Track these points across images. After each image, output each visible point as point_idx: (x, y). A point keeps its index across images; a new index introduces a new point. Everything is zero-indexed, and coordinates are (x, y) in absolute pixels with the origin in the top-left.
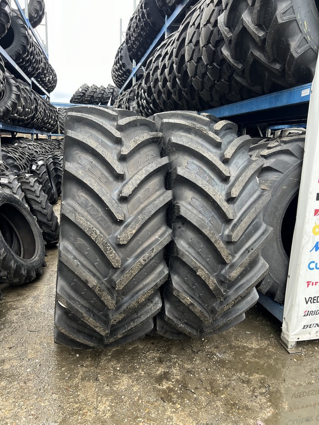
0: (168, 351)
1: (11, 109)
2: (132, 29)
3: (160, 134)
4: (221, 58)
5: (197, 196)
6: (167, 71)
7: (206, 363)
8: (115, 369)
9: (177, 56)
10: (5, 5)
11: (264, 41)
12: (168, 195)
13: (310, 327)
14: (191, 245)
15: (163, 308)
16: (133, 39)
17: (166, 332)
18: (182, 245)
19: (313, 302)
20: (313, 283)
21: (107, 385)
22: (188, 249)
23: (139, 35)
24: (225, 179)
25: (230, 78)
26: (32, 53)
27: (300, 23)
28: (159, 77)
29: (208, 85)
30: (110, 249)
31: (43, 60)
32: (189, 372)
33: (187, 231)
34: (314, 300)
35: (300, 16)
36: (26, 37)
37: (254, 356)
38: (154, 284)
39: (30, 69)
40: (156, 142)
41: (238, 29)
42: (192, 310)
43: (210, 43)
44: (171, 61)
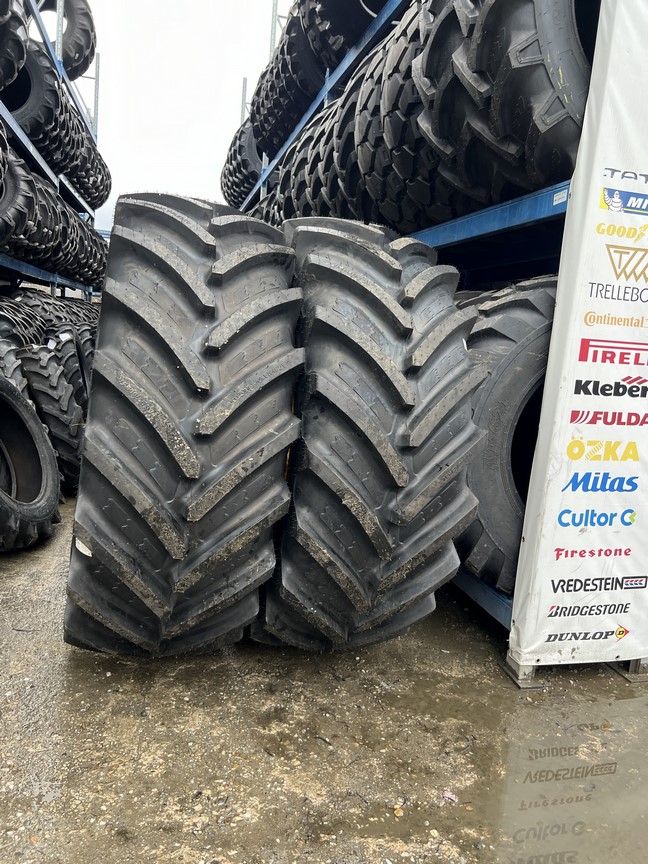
0: (288, 674)
1: (13, 224)
2: (263, 94)
3: (290, 251)
4: (416, 136)
5: (351, 361)
6: (321, 166)
7: (358, 697)
8: (180, 700)
9: (339, 137)
10: (17, 24)
11: (488, 100)
12: (298, 356)
13: (560, 639)
14: (334, 450)
15: (277, 571)
16: (264, 111)
17: (283, 629)
18: (318, 449)
19: (568, 591)
20: (567, 552)
21: (163, 724)
22: (328, 457)
23: (277, 104)
24: (404, 334)
25: (433, 175)
26: (64, 125)
27: (551, 70)
28: (307, 178)
29: (394, 189)
30: (181, 442)
31: (86, 142)
32: (323, 709)
33: (330, 423)
34: (569, 585)
35: (551, 58)
36: (54, 93)
37: (452, 690)
38: (262, 517)
39: (58, 156)
40: (282, 264)
41: (446, 79)
42: (333, 576)
43: (398, 109)
44: (329, 147)
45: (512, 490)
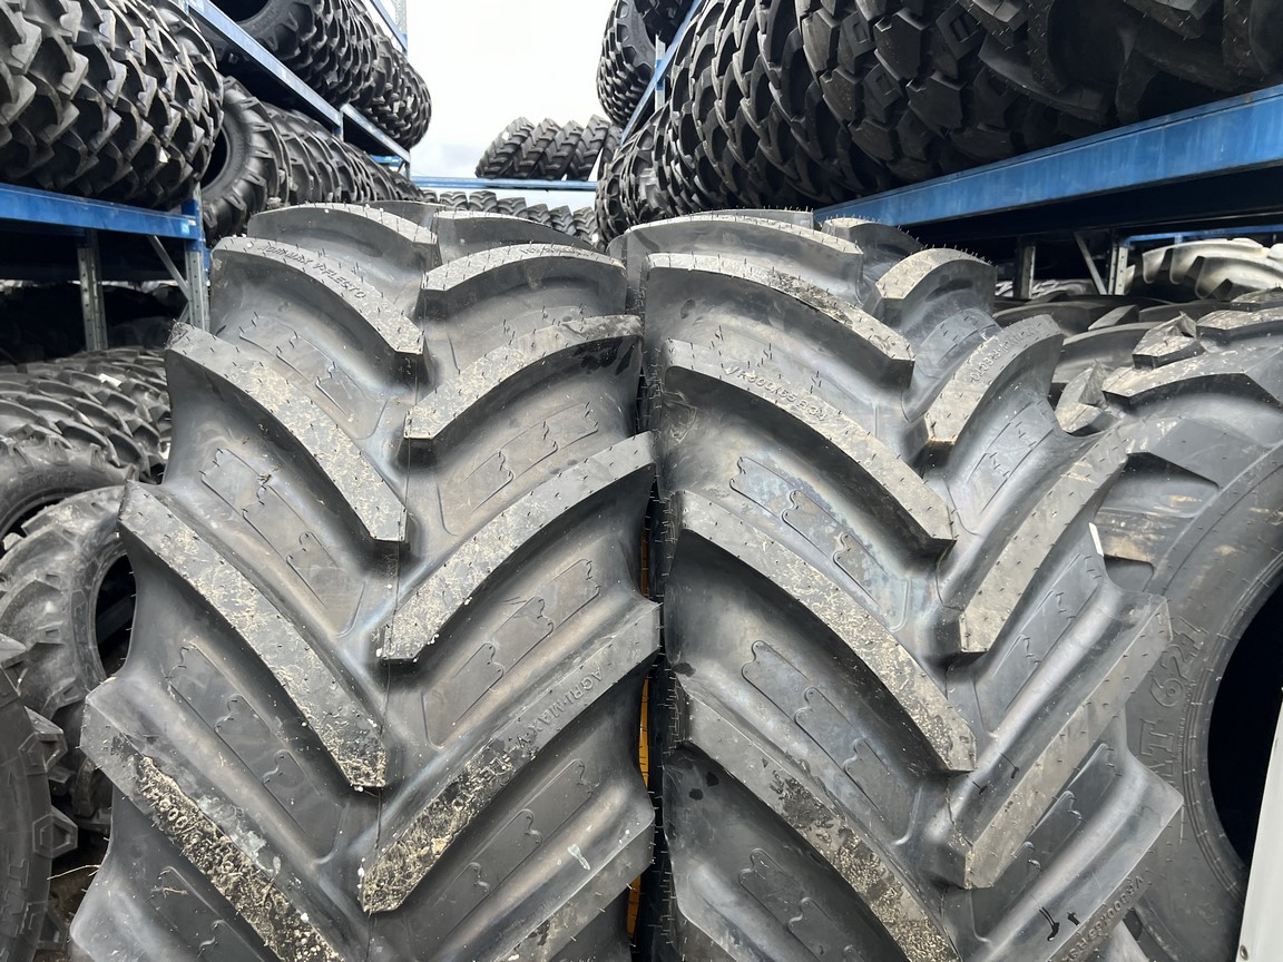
3: (627, 325)
5: (780, 642)
6: (737, 59)
12: (636, 636)
14: (750, 891)
18: (701, 892)
24: (927, 553)
25: (968, 67)
26: (334, 29)
28: (715, 82)
29: (879, 100)
31: (380, 50)
33: (733, 818)
39: (332, 79)
40: (606, 362)
44: (749, 23)
45: (1213, 834)
